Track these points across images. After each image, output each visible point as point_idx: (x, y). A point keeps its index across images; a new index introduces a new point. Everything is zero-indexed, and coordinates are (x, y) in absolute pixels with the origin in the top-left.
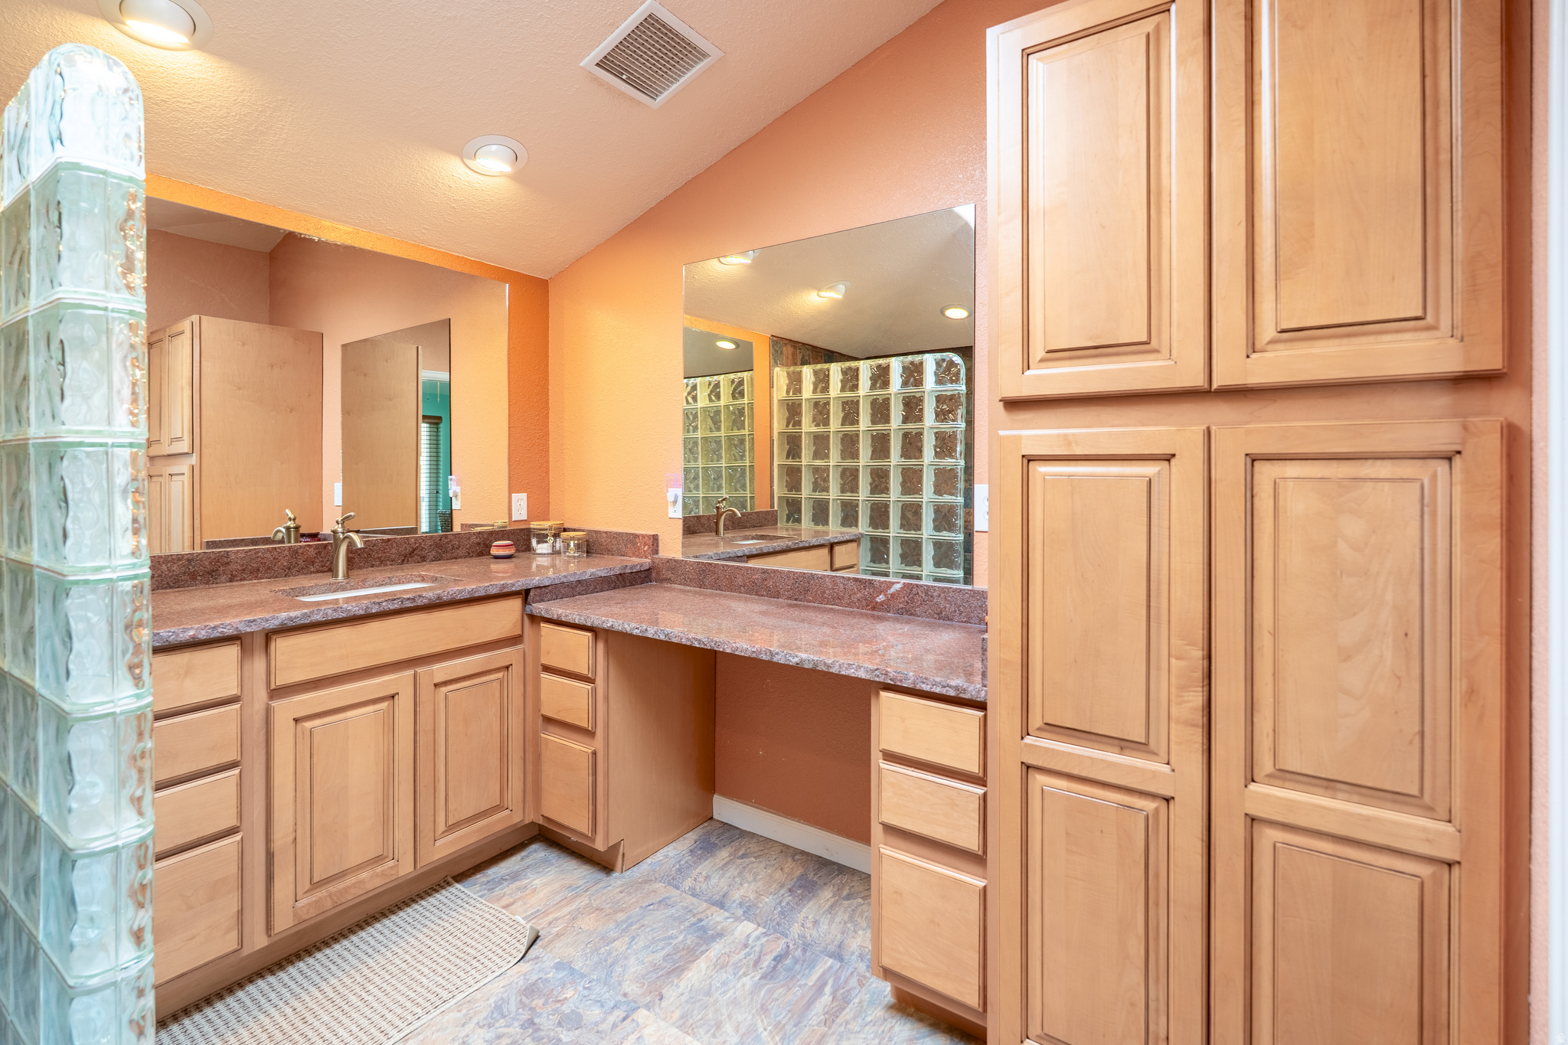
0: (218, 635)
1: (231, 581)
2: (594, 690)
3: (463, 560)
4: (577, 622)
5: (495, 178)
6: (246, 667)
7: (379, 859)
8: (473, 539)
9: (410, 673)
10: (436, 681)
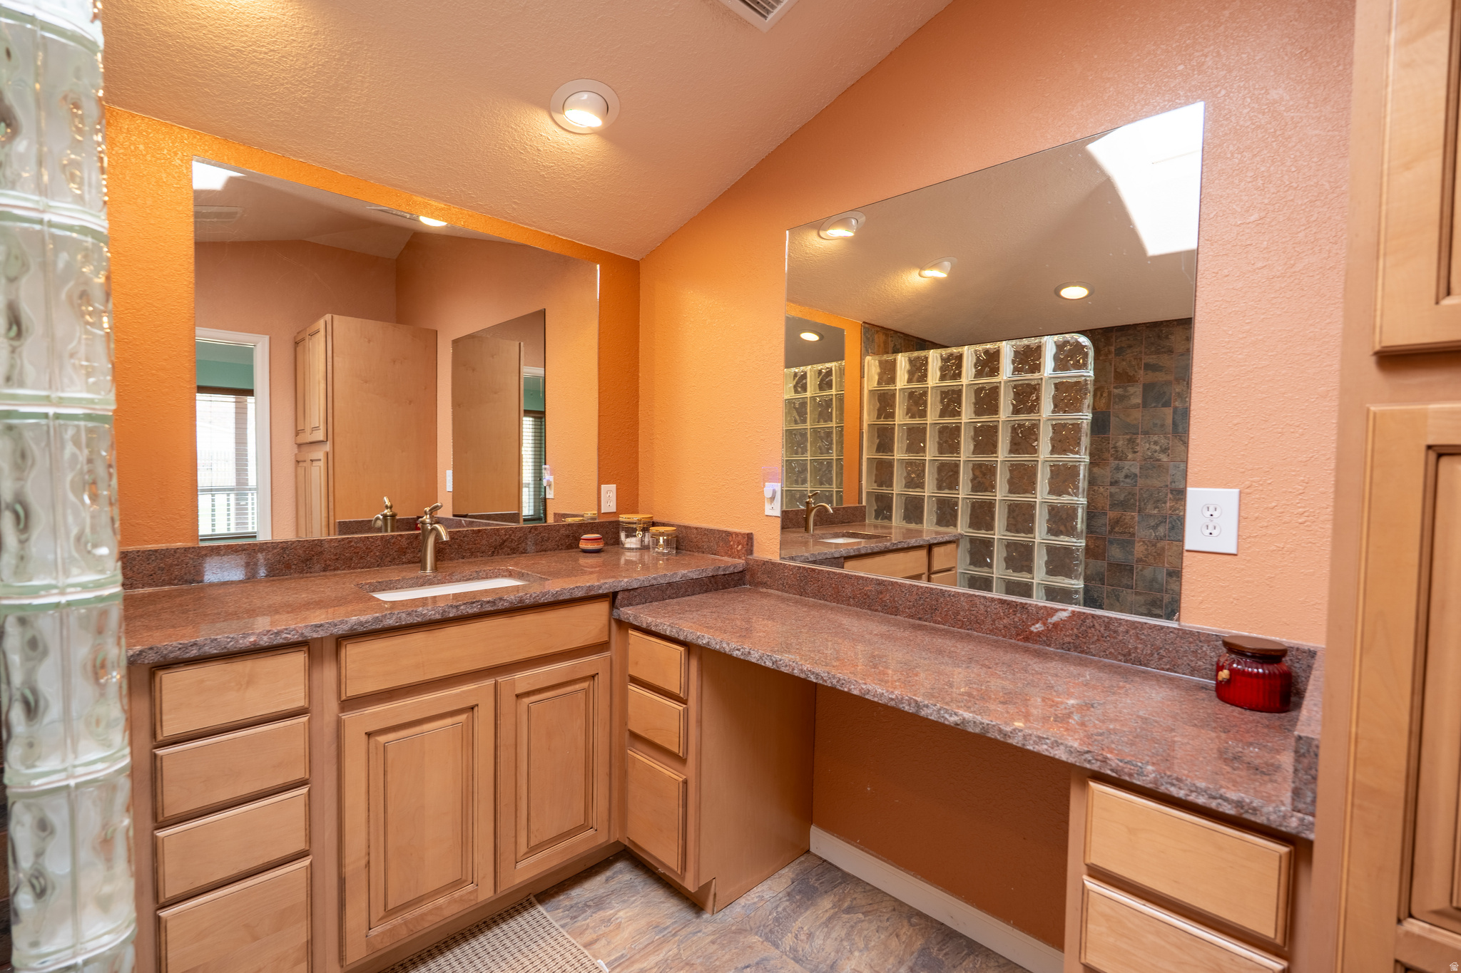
0: (281, 641)
1: (325, 570)
2: (686, 711)
3: (552, 553)
4: (668, 633)
5: (584, 137)
6: (316, 675)
7: (457, 884)
8: (563, 531)
9: (489, 682)
10: (518, 692)
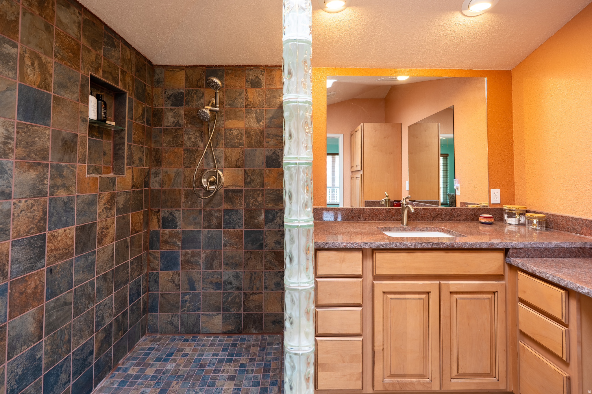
0: (354, 247)
1: (365, 220)
2: (568, 333)
3: (463, 222)
4: (550, 279)
6: (364, 263)
8: (469, 212)
9: (436, 282)
10: (452, 290)
